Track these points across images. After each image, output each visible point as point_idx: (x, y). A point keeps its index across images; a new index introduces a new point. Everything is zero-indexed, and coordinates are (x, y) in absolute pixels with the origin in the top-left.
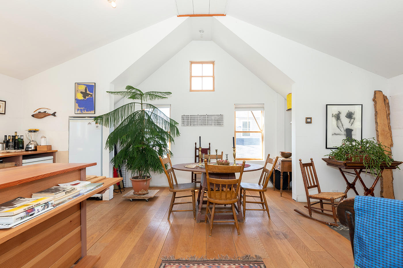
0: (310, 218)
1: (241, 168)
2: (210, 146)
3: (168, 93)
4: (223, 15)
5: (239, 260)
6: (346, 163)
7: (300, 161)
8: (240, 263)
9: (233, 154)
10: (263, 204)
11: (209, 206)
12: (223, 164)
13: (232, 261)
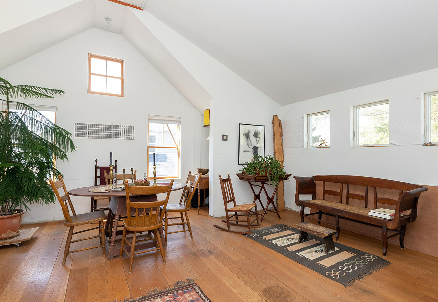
0: (228, 231)
1: (168, 188)
2: (116, 164)
3: (58, 90)
4: (140, 9)
5: (171, 289)
6: (255, 177)
7: (220, 177)
8: (172, 291)
9: (154, 172)
10: (183, 225)
11: (125, 237)
12: (143, 185)
13: (164, 292)
